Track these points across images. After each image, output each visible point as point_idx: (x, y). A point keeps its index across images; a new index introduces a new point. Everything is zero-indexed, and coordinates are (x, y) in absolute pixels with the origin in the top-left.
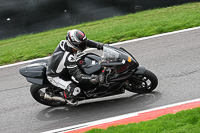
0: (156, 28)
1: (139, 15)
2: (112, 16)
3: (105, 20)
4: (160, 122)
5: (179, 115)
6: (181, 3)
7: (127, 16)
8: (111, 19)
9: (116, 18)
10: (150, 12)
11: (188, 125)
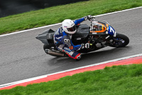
0: (59, 18)
1: (47, 10)
2: (29, 11)
3: (25, 14)
4: (62, 81)
5: (74, 77)
6: (75, 2)
7: (39, 11)
8: (29, 13)
9: (32, 12)
10: (54, 8)
11: (80, 83)
